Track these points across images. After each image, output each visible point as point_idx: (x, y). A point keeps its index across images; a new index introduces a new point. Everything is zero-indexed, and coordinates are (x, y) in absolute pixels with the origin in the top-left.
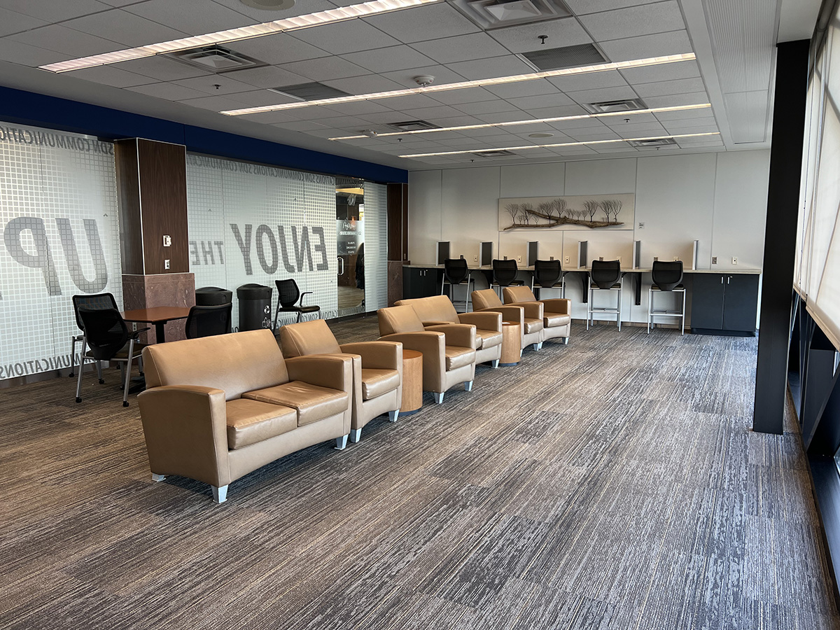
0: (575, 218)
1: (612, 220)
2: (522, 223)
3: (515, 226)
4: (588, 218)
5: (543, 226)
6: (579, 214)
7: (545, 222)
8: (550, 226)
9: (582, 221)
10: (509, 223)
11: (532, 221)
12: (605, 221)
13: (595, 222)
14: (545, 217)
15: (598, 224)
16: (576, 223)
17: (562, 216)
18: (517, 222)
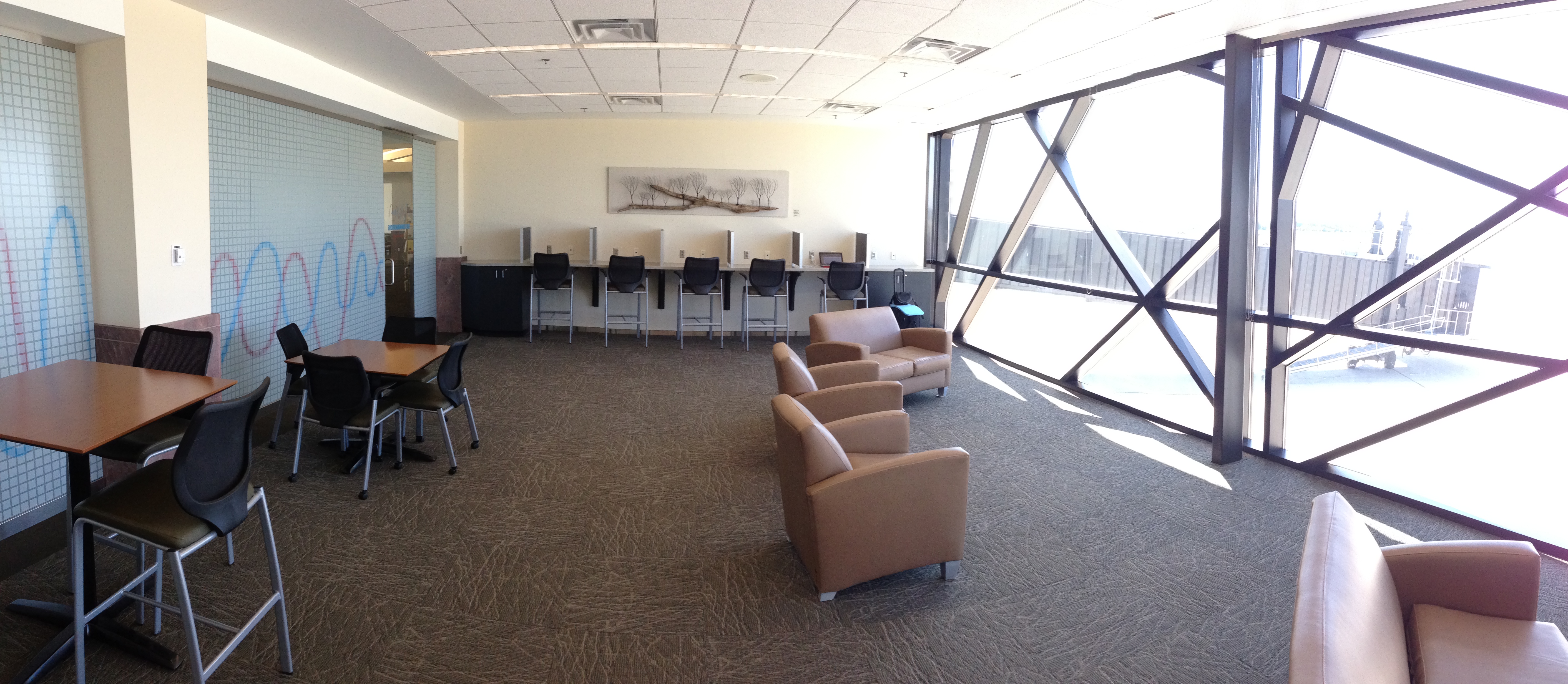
0: (717, 199)
1: (764, 203)
2: (645, 203)
3: (631, 207)
4: (733, 200)
5: (674, 208)
6: (722, 193)
7: (680, 202)
8: (683, 208)
9: (726, 204)
10: (625, 201)
11: (660, 200)
12: (755, 204)
13: (742, 206)
14: (677, 196)
15: (748, 209)
16: (718, 205)
17: (701, 195)
18: (638, 201)
